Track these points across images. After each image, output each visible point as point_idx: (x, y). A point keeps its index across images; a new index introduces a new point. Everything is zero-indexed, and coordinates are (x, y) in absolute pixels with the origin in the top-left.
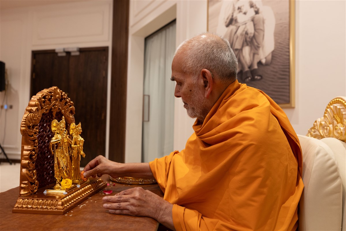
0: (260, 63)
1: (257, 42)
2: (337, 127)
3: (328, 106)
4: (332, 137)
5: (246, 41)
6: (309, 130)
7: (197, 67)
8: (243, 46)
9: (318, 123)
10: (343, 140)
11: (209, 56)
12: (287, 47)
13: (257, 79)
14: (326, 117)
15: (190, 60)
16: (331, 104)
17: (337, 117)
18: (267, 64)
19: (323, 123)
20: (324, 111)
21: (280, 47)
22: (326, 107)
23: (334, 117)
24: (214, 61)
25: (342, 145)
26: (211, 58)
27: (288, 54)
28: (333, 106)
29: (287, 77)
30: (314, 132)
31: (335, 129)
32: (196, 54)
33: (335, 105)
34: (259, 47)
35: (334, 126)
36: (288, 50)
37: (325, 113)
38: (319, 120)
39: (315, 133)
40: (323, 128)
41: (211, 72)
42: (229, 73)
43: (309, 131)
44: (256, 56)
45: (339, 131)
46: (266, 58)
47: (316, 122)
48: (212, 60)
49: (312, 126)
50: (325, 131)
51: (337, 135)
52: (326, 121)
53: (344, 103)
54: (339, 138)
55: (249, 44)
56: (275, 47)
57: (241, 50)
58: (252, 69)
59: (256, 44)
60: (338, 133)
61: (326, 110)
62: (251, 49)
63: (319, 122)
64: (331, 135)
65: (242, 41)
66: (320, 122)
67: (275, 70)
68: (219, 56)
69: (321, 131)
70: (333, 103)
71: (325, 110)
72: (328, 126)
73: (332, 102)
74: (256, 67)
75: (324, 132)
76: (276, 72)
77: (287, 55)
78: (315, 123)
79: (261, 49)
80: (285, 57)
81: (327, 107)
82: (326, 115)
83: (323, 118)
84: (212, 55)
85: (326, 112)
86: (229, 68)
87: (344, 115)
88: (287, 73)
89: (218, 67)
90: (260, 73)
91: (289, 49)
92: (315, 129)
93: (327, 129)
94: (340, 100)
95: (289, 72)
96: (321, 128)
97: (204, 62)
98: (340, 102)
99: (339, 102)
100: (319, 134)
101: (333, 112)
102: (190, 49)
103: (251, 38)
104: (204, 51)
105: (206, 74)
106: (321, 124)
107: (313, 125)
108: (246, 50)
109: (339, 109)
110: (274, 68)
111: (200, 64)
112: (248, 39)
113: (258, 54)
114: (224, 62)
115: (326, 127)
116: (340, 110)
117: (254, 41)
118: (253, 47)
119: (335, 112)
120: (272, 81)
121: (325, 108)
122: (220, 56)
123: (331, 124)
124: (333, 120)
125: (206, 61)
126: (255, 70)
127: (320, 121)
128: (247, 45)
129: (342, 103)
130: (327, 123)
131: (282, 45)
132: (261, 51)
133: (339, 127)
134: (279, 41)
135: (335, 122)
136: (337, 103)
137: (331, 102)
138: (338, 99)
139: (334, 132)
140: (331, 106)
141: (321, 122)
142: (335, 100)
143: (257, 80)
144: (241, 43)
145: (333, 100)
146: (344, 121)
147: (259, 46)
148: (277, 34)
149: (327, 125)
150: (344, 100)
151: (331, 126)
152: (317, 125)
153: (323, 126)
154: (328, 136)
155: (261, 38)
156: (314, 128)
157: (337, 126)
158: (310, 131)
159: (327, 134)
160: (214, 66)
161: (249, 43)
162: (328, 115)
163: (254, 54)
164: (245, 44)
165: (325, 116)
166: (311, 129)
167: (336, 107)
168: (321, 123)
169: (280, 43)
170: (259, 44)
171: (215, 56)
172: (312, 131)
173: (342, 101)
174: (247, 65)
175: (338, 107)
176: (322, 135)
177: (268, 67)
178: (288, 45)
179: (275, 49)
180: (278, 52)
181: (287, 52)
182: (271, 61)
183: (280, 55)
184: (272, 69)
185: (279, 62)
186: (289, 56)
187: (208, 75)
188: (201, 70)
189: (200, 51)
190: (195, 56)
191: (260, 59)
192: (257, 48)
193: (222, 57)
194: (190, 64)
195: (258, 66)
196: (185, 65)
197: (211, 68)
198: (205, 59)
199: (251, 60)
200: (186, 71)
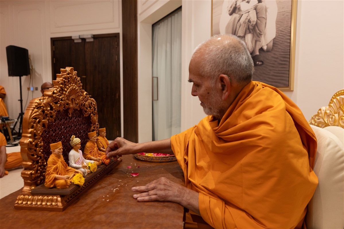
0: (261, 50)
5: (249, 28)
7: (215, 72)
8: (245, 34)
11: (227, 62)
12: (289, 34)
13: (258, 64)
15: (208, 65)
18: (268, 51)
21: (281, 35)
24: (232, 65)
32: (215, 60)
34: (261, 35)
36: (289, 38)
41: (229, 76)
42: (246, 77)
44: (258, 43)
46: (267, 45)
48: (230, 65)
55: (252, 32)
56: (276, 35)
57: (244, 37)
58: (254, 55)
59: (258, 31)
62: (253, 37)
65: (245, 28)
67: (276, 56)
74: (257, 53)
76: (277, 58)
77: (288, 43)
79: (263, 36)
80: (286, 44)
84: (230, 60)
86: (246, 72)
89: (236, 72)
90: (262, 59)
91: (290, 36)
97: (222, 67)
102: (207, 54)
104: (222, 56)
105: (224, 79)
110: (275, 54)
111: (218, 69)
112: (251, 27)
113: (260, 41)
114: (241, 67)
117: (257, 28)
118: (255, 34)
120: (273, 67)
122: (238, 60)
125: (224, 66)
126: (257, 55)
128: (250, 32)
131: (284, 33)
132: (262, 38)
134: (281, 29)
144: (244, 30)
147: (261, 33)
148: (279, 22)
155: (263, 26)
160: (231, 70)
161: (251, 30)
163: (256, 41)
164: (248, 31)
169: (281, 31)
170: (261, 32)
171: (233, 61)
177: (269, 53)
178: (290, 32)
179: (276, 37)
180: (280, 39)
181: (288, 39)
182: (273, 48)
183: (281, 42)
184: (273, 55)
185: (279, 49)
186: (290, 43)
187: (226, 81)
188: (219, 75)
189: (218, 57)
190: (214, 61)
191: (261, 46)
192: (259, 35)
193: (239, 62)
194: (208, 69)
195: (259, 52)
196: (202, 69)
197: (229, 73)
198: (223, 65)
199: (253, 47)
200: (204, 75)
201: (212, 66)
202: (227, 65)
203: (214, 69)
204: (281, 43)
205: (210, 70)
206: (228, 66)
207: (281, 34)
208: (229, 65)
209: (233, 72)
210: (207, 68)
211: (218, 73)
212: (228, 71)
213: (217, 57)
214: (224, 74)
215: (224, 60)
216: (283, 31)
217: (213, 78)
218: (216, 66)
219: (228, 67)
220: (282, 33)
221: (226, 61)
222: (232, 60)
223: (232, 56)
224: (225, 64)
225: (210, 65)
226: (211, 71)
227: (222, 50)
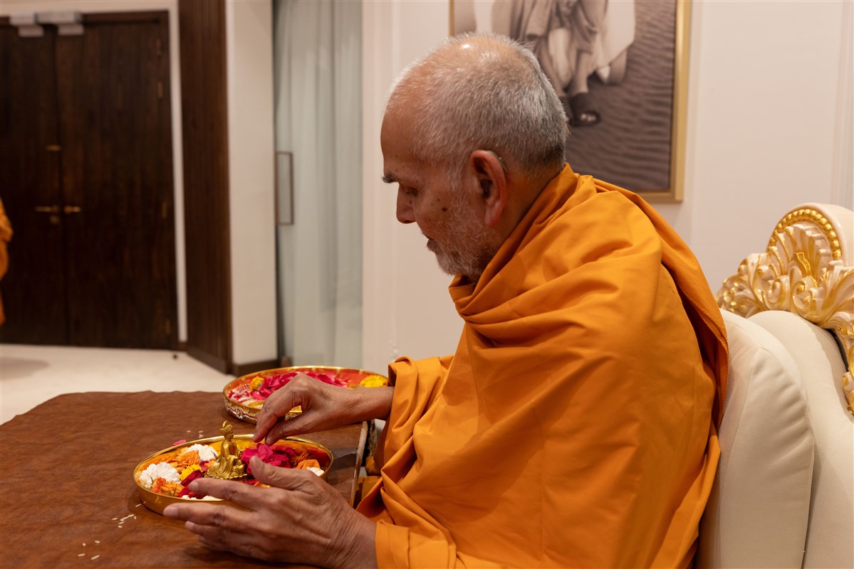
0: (594, 78)
1: (587, 19)
2: (802, 286)
3: (780, 226)
4: (787, 311)
5: (558, 13)
6: (725, 282)
7: (458, 145)
8: (549, 29)
9: (752, 269)
10: (816, 321)
11: (489, 112)
12: (671, 36)
13: (586, 120)
14: (775, 255)
15: (434, 127)
16: (787, 221)
17: (802, 260)
18: (613, 82)
19: (765, 268)
20: (768, 236)
21: (649, 36)
22: (774, 227)
23: (795, 257)
24: (505, 122)
25: (814, 334)
26: (495, 117)
27: (670, 55)
28: (794, 227)
29: (667, 120)
30: (740, 289)
31: (795, 290)
32: (452, 110)
33: (801, 226)
34: (592, 33)
35: (795, 280)
36: (671, 45)
37: (771, 243)
38: (754, 258)
39: (741, 293)
40: (765, 281)
43: (724, 284)
44: (585, 57)
45: (808, 298)
46: (610, 64)
47: (745, 262)
48: (498, 122)
49: (735, 273)
50: (770, 291)
51: (800, 306)
52: (773, 265)
53: (824, 225)
54: (805, 316)
55: (568, 24)
56: (636, 36)
57: (545, 37)
58: (574, 93)
59: (585, 23)
60: (804, 302)
61: (774, 235)
62: (572, 38)
63: (753, 264)
64: (785, 304)
65: (548, 12)
66: (755, 266)
67: (635, 100)
68: (516, 107)
69: (758, 291)
70: (795, 219)
71: (771, 234)
72: (779, 281)
73: (792, 216)
74: (583, 88)
75: (767, 295)
76: (638, 105)
77: (667, 60)
78: (743, 267)
79: (598, 37)
80: (663, 63)
81: (777, 228)
82: (774, 248)
83: (764, 255)
85: (774, 240)
87: (822, 258)
88: (668, 110)
89: (516, 138)
90: (595, 106)
91: (675, 41)
92: (742, 281)
93: (774, 287)
94: (814, 213)
95: (672, 106)
96: (758, 281)
97: (476, 130)
98: (815, 219)
99: (812, 220)
100: (752, 297)
101: (794, 243)
103: (571, 5)
105: (486, 164)
106: (758, 272)
107: (737, 270)
108: (559, 40)
109: (812, 239)
110: (631, 93)
111: (464, 136)
112: (564, 9)
113: (590, 53)
115: (771, 282)
116: (814, 241)
117: (581, 14)
118: (576, 31)
119: (799, 246)
120: (626, 130)
121: (772, 229)
123: (786, 274)
124: (792, 265)
125: (481, 126)
126: (581, 95)
127: (756, 262)
128: (562, 25)
129: (820, 223)
130: (775, 268)
131: (657, 31)
132: (597, 45)
133: (806, 286)
134: (648, 19)
135: (798, 271)
136: (804, 220)
137: (790, 215)
138: (808, 211)
139: (794, 297)
140: (788, 227)
141: (758, 266)
142: (801, 212)
143: (585, 124)
144: (546, 19)
145: (795, 211)
146: (822, 272)
147: (594, 29)
149: (774, 276)
150: (824, 216)
151: (785, 279)
152: (747, 272)
153: (764, 276)
154: (776, 305)
155: (600, 8)
156: (738, 278)
157: (803, 284)
158: (728, 285)
159: (773, 301)
160: (503, 137)
161: (565, 19)
162: (778, 250)
163: (580, 52)
164: (556, 20)
165: (768, 250)
166: (733, 279)
167: (802, 233)
168: (760, 270)
169: (649, 24)
170: (593, 25)
172: (734, 286)
173: (819, 216)
174: (561, 81)
175: (809, 233)
176: (761, 300)
177: (616, 90)
178: (672, 30)
179: (635, 41)
180: (645, 48)
181: (668, 49)
182: (626, 75)
183: (649, 57)
184: (627, 96)
185: (644, 77)
186: (674, 61)
187: (491, 168)
188: (471, 152)
189: (462, 101)
190: (450, 114)
191: (595, 67)
192: (587, 34)
193: (523, 109)
194: (437, 139)
195: (589, 85)
196: (420, 141)
197: (497, 145)
198: (478, 122)
199: (570, 68)
200: (426, 157)
201: (445, 130)
202: (490, 123)
203: (452, 137)
204: (650, 62)
205: (444, 140)
206: (492, 124)
207: (650, 32)
208: (495, 122)
209: (509, 140)
210: (433, 135)
211: (466, 147)
212: (494, 140)
213: (458, 101)
214: (485, 149)
215: (478, 108)
216: (655, 27)
217: (455, 164)
218: (457, 127)
219: (493, 126)
220: (653, 30)
221: (484, 111)
222: (501, 107)
223: (500, 96)
224: (482, 119)
225: (442, 127)
226: (446, 142)
227: (470, 81)
